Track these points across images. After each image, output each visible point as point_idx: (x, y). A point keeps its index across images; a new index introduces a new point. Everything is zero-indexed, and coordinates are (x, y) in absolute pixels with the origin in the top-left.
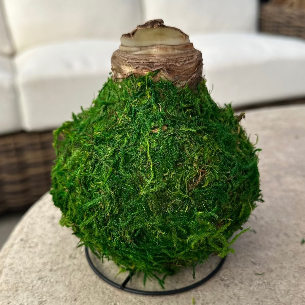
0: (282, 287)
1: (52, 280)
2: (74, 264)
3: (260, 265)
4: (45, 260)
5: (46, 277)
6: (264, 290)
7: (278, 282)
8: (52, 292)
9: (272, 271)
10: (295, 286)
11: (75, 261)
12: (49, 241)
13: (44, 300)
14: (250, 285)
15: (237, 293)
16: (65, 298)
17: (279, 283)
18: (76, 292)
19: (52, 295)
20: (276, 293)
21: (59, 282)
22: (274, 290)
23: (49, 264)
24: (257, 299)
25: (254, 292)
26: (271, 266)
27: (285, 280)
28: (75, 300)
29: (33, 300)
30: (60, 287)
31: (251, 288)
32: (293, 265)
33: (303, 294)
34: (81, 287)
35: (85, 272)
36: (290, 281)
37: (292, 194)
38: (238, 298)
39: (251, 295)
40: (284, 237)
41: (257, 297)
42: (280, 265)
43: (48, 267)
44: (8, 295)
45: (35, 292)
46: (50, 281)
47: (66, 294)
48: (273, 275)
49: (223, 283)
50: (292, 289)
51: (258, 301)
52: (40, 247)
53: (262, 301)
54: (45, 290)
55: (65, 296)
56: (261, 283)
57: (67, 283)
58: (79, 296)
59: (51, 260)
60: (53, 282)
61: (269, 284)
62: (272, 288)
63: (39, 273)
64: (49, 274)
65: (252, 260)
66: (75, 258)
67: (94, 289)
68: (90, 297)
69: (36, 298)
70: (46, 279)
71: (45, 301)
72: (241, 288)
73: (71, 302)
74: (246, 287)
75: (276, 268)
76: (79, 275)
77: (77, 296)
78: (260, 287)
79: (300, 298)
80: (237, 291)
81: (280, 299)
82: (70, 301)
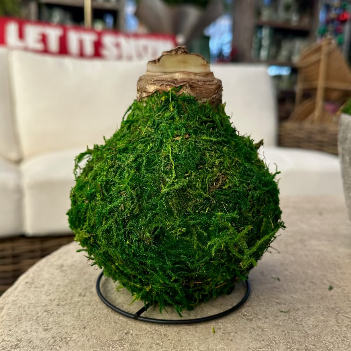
0: (309, 322)
1: (59, 313)
2: (84, 301)
3: (285, 304)
4: (52, 297)
5: (52, 310)
6: (290, 324)
7: (305, 318)
8: (58, 321)
9: (298, 310)
10: (324, 322)
11: (85, 299)
12: (57, 283)
13: (49, 328)
14: (275, 320)
15: (261, 326)
16: (73, 326)
17: (307, 319)
18: (86, 322)
19: (59, 324)
20: (303, 327)
21: (67, 314)
22: (301, 324)
23: (56, 300)
24: (283, 331)
25: (280, 326)
26: (297, 306)
27: (313, 317)
28: (84, 328)
29: (38, 327)
30: (68, 318)
31: (277, 322)
32: (321, 306)
33: (333, 328)
34: (91, 318)
35: (95, 307)
36: (318, 318)
37: (317, 253)
38: (263, 330)
39: (276, 327)
40: (310, 284)
41: (283, 329)
42: (307, 305)
43: (56, 302)
44: (10, 324)
45: (40, 322)
46: (57, 313)
47: (74, 323)
48: (300, 313)
49: (245, 318)
50: (321, 324)
51: (284, 333)
52: (46, 287)
53: (288, 333)
54: (51, 320)
55: (73, 325)
56: (287, 318)
57: (75, 315)
58: (88, 325)
59: (58, 297)
60: (60, 314)
61: (295, 319)
62: (300, 323)
63: (45, 307)
64: (57, 308)
65: (276, 301)
66: (84, 296)
67: (105, 320)
68: (100, 325)
69: (41, 326)
70: (52, 312)
71: (51, 328)
72: (265, 322)
73: (80, 329)
74: (271, 321)
75: (302, 308)
76: (88, 309)
77: (86, 325)
78: (286, 322)
79: (330, 331)
80: (261, 324)
81: (308, 331)
82: (78, 329)
